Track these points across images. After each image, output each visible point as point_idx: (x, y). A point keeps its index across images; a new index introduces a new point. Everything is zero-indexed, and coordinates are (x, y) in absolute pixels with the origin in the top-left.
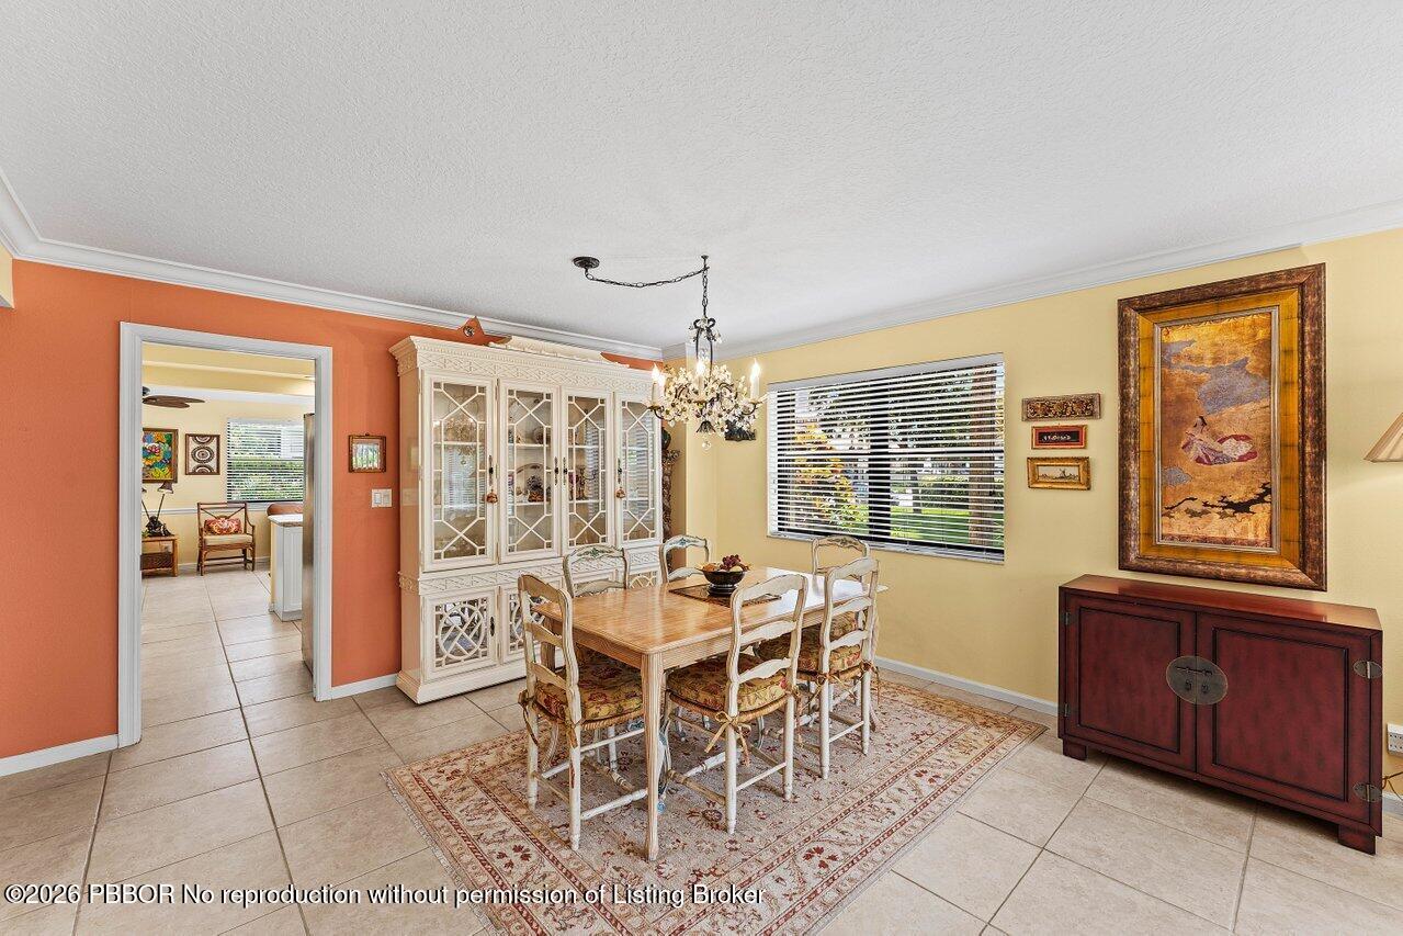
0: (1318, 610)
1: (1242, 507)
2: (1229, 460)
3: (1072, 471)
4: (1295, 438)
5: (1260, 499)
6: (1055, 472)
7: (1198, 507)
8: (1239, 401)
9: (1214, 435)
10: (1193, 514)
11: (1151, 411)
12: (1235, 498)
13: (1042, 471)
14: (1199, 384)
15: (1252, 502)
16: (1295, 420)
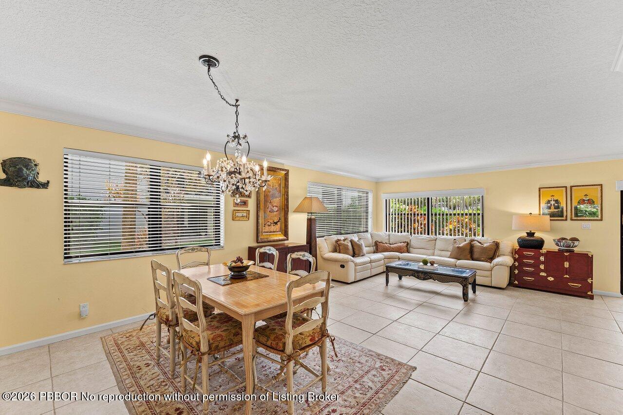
0: (286, 245)
1: (276, 223)
2: (274, 212)
3: (245, 214)
4: (284, 208)
5: (279, 221)
6: (240, 215)
7: (269, 224)
8: (276, 198)
9: (272, 205)
10: (269, 226)
11: (262, 198)
12: (275, 221)
13: (237, 214)
14: (270, 192)
15: (277, 222)
16: (284, 203)
